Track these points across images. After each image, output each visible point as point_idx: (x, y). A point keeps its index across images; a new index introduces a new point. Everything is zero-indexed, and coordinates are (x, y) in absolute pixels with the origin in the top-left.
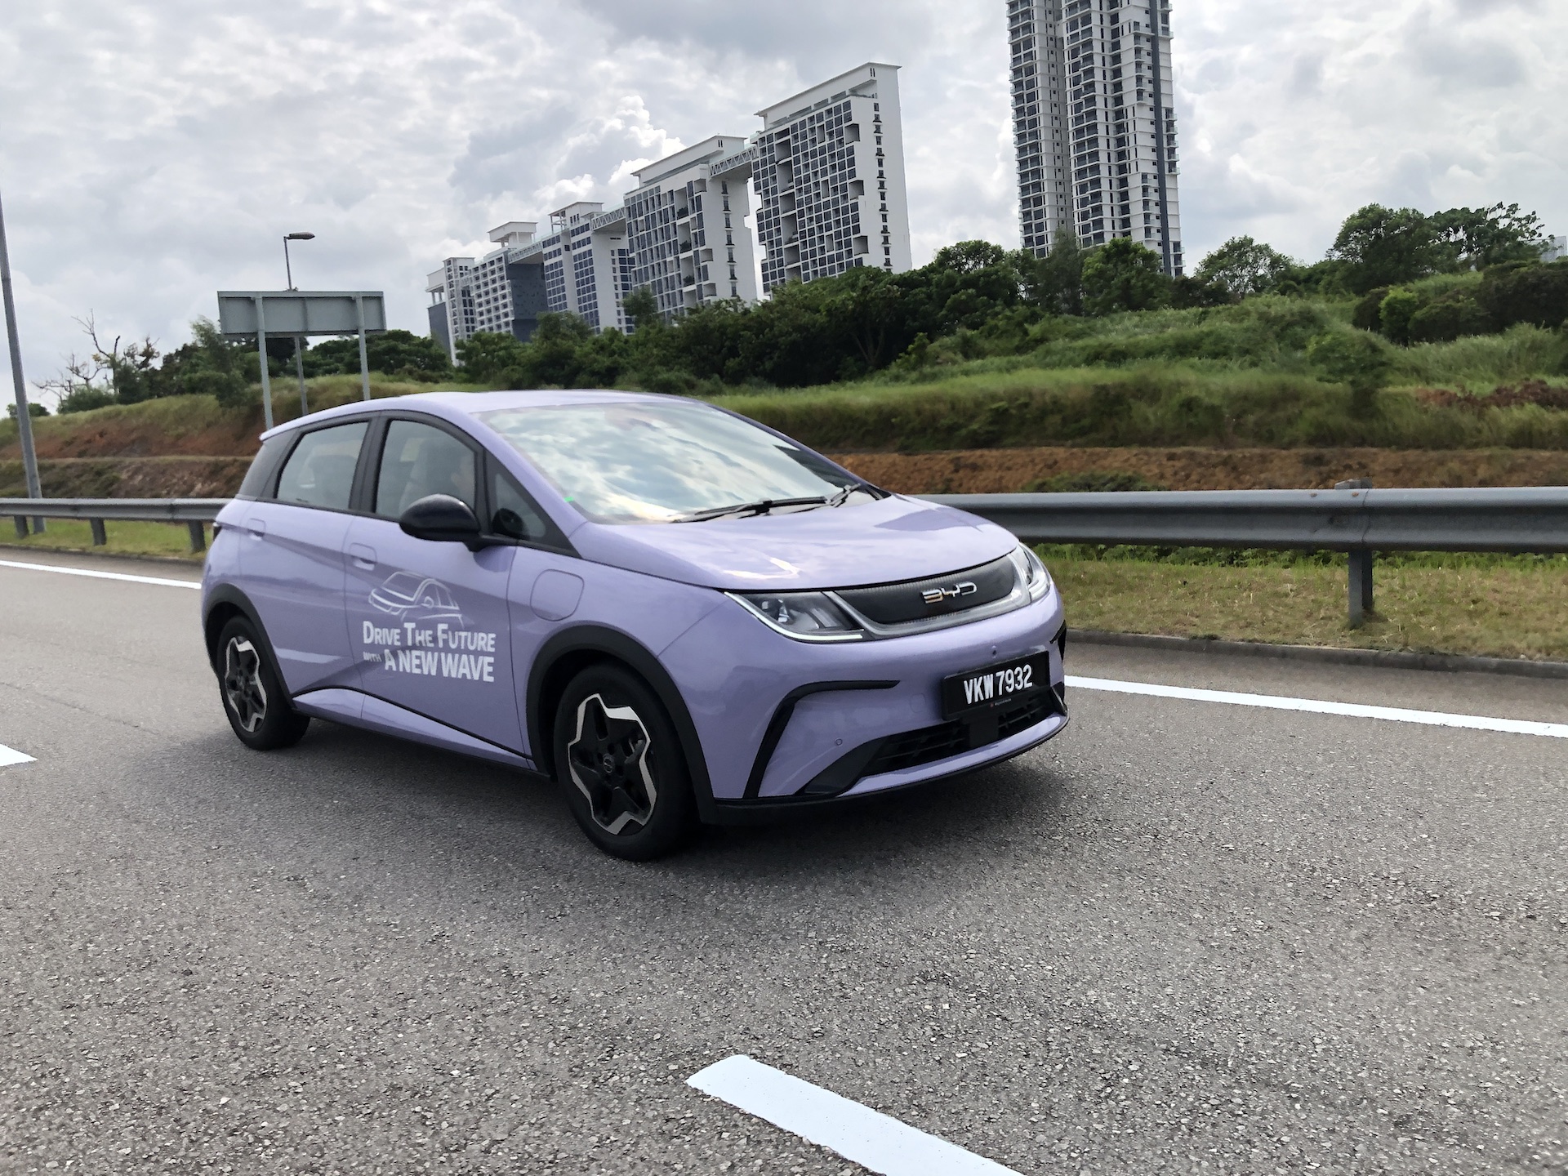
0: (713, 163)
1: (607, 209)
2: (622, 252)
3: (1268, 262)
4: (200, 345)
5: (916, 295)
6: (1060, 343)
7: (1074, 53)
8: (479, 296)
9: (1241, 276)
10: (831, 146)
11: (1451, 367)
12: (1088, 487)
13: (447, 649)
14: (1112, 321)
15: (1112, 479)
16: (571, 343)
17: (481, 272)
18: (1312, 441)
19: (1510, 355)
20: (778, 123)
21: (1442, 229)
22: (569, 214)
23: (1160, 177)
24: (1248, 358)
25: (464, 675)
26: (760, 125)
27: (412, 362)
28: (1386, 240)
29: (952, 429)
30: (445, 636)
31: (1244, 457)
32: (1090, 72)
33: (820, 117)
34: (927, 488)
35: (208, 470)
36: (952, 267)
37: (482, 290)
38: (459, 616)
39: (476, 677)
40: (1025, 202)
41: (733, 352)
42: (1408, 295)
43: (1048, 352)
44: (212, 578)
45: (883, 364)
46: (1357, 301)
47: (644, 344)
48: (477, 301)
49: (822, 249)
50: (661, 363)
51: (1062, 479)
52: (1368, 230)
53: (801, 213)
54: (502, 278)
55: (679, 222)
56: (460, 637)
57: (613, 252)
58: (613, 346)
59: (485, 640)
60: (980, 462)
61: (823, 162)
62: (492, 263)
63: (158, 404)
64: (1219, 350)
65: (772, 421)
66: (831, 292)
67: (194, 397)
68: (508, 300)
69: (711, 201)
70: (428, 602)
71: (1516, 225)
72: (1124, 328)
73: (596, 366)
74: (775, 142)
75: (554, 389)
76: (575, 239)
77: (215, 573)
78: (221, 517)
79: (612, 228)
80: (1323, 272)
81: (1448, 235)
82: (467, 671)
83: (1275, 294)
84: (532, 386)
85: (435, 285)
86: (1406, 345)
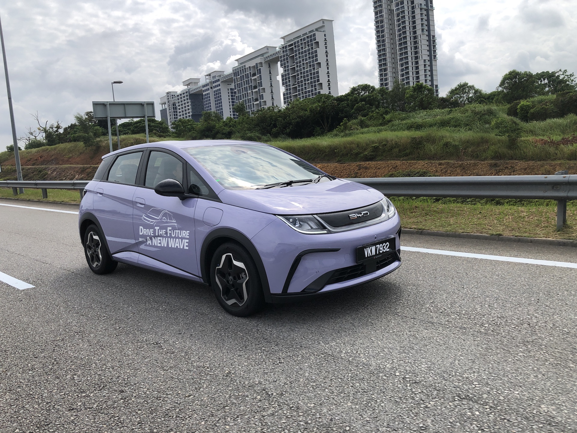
0: (265, 56)
1: (226, 73)
2: (231, 89)
3: (473, 91)
4: (77, 124)
5: (343, 104)
6: (397, 122)
7: (398, 15)
8: (179, 106)
9: (463, 97)
10: (309, 50)
11: (544, 130)
12: (409, 175)
13: (171, 237)
14: (416, 113)
15: (418, 173)
16: (215, 122)
17: (180, 97)
18: (492, 158)
19: (566, 126)
20: (289, 41)
21: (540, 79)
22: (212, 75)
23: (430, 61)
24: (468, 127)
25: (177, 246)
26: (282, 42)
27: (155, 130)
28: (519, 83)
29: (357, 154)
30: (170, 232)
31: (468, 164)
32: (404, 22)
33: (304, 39)
34: (348, 176)
35: (80, 170)
36: (356, 94)
37: (180, 103)
38: (176, 224)
39: (182, 247)
40: (381, 70)
41: (275, 126)
42: (528, 103)
43: (393, 125)
44: (83, 210)
45: (331, 129)
46: (508, 106)
47: (242, 123)
48: (178, 108)
49: (306, 88)
50: (248, 130)
51: (399, 172)
52: (512, 80)
53: (298, 75)
54: (187, 99)
55: (253, 78)
56: (176, 232)
57: (228, 89)
58: (230, 124)
59: (185, 234)
60: (368, 166)
61: (306, 56)
62: (184, 94)
63: (62, 146)
64: (457, 124)
65: (290, 150)
66: (311, 104)
67: (75, 143)
68: (190, 107)
69: (264, 70)
70: (164, 219)
71: (566, 78)
72: (421, 117)
73: (224, 131)
74: (288, 49)
75: (209, 139)
76: (214, 85)
77: (84, 208)
78: (87, 188)
79: (228, 80)
80: (494, 95)
81: (541, 81)
82: (178, 245)
83: (477, 103)
84: (200, 138)
85: (163, 102)
86: (527, 122)
